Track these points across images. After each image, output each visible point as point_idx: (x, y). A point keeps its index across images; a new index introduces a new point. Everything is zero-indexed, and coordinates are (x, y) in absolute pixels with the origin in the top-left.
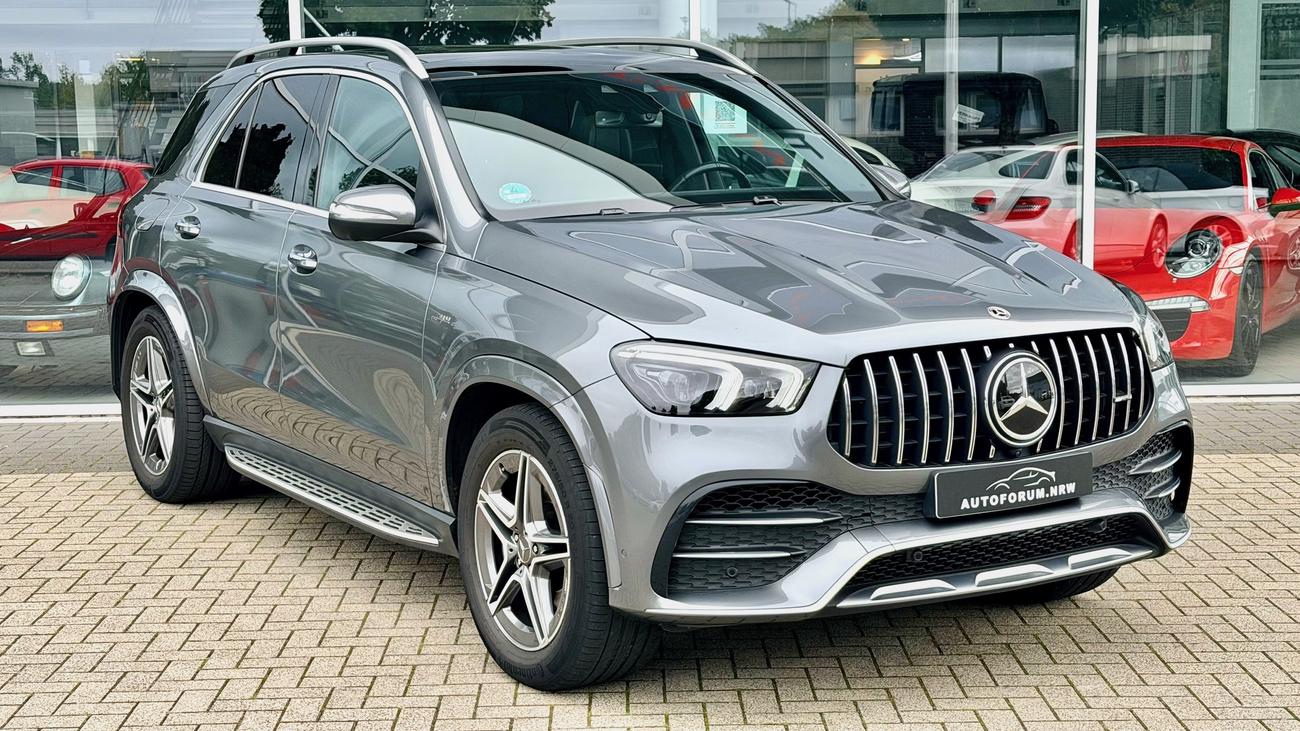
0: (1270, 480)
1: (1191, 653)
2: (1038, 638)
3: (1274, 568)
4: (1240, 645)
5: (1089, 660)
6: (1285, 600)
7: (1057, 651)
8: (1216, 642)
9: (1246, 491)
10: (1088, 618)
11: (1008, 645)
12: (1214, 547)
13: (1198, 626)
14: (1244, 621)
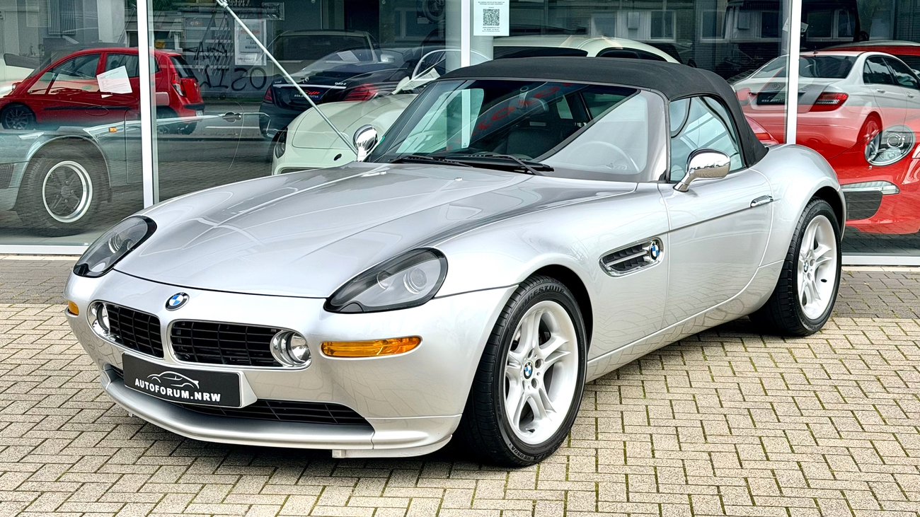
0: (897, 343)
1: (723, 505)
2: (597, 486)
3: (847, 424)
4: (771, 499)
5: (629, 510)
6: (839, 458)
7: (606, 499)
8: (751, 496)
9: (869, 352)
10: (655, 468)
11: (566, 492)
12: (808, 402)
13: (746, 479)
14: (789, 476)
